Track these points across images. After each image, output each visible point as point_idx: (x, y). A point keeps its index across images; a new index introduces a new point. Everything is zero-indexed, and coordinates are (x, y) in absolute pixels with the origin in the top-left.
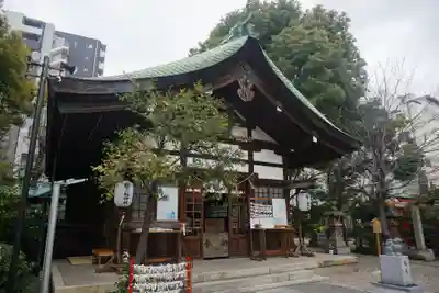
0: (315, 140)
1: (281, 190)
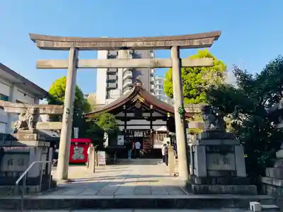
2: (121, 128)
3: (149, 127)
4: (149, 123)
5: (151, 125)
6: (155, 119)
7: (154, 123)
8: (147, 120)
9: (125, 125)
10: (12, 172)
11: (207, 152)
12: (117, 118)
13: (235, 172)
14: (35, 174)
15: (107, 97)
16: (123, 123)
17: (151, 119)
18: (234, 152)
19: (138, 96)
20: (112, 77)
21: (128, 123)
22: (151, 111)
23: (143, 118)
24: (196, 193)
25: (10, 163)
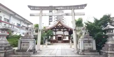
2: (54, 34)
3: (63, 34)
4: (63, 32)
5: (64, 33)
6: (65, 31)
7: (64, 32)
8: (63, 31)
9: (56, 33)
10: (24, 48)
11: (84, 42)
12: (53, 31)
13: (93, 48)
14: (31, 49)
15: (50, 24)
16: (55, 32)
17: (64, 31)
18: (92, 42)
19: (60, 24)
20: (50, 18)
21: (56, 32)
22: (64, 29)
23: (61, 31)
24: (80, 55)
25: (24, 45)
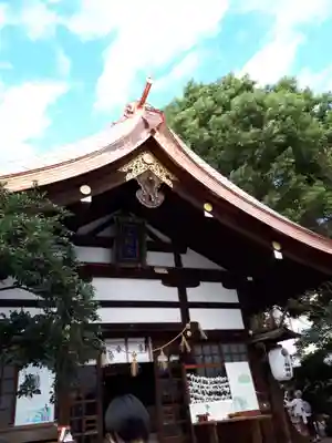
0: (278, 255)
1: (242, 347)
